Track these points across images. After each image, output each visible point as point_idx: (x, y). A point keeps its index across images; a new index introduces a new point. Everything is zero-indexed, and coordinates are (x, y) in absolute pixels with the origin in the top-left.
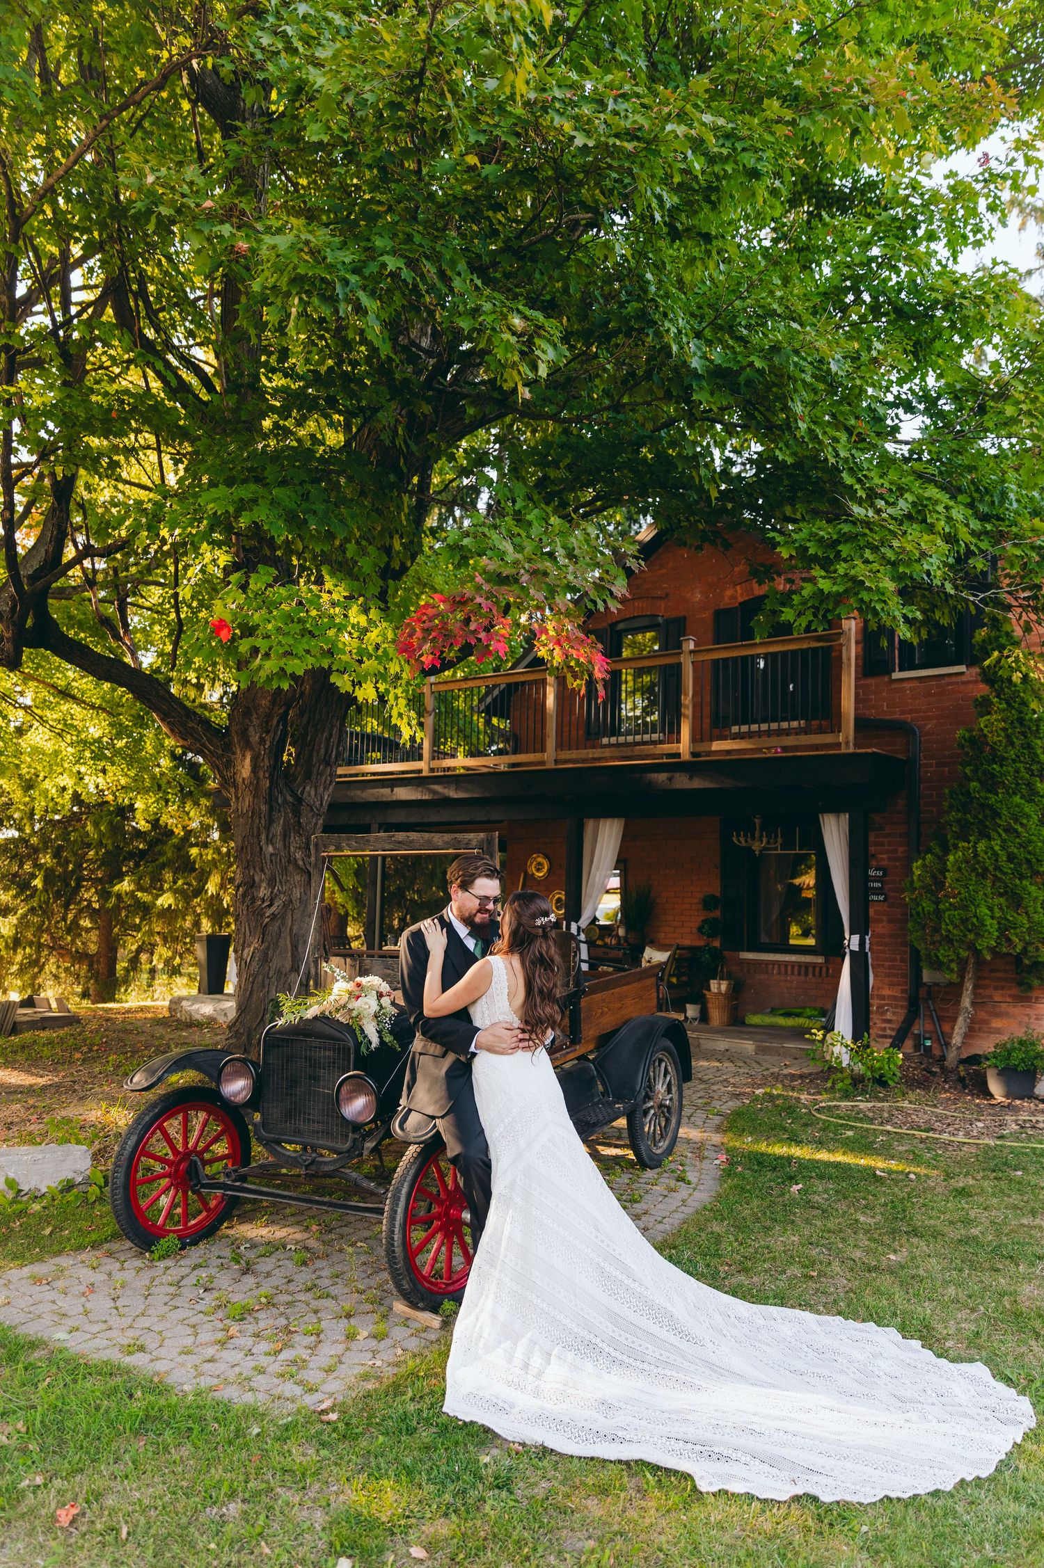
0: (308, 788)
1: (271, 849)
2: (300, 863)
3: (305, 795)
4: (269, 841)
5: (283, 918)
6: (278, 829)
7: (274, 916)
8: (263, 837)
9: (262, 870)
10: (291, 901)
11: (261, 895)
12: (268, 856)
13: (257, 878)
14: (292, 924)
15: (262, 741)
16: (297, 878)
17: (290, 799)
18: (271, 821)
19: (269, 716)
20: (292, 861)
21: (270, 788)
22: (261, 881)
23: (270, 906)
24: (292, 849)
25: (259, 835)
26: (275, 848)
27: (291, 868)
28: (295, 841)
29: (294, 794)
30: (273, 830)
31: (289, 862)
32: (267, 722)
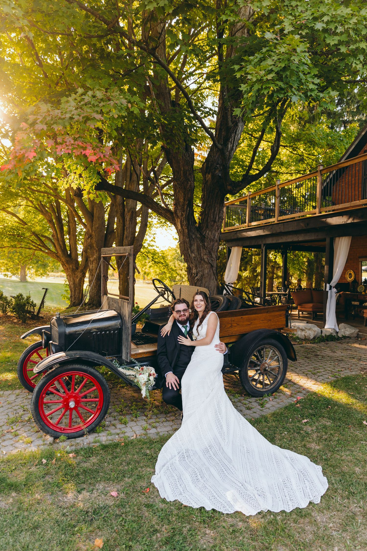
0: (208, 232)
1: (193, 255)
2: (206, 260)
3: (207, 234)
4: (192, 252)
5: (201, 280)
6: (195, 247)
7: (198, 280)
8: (189, 251)
9: (192, 263)
10: (204, 274)
11: (194, 272)
12: (193, 258)
13: (191, 266)
14: (205, 283)
15: (182, 215)
16: (206, 266)
17: (198, 236)
18: (191, 245)
19: (183, 205)
20: (202, 259)
21: (188, 232)
22: (193, 267)
23: (197, 276)
24: (202, 255)
25: (188, 250)
26: (195, 255)
27: (203, 262)
28: (203, 252)
29: (201, 234)
30: (192, 248)
31: (201, 260)
32: (183, 208)
